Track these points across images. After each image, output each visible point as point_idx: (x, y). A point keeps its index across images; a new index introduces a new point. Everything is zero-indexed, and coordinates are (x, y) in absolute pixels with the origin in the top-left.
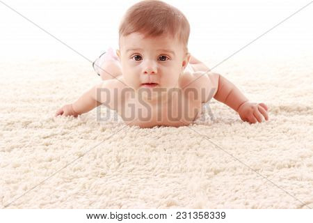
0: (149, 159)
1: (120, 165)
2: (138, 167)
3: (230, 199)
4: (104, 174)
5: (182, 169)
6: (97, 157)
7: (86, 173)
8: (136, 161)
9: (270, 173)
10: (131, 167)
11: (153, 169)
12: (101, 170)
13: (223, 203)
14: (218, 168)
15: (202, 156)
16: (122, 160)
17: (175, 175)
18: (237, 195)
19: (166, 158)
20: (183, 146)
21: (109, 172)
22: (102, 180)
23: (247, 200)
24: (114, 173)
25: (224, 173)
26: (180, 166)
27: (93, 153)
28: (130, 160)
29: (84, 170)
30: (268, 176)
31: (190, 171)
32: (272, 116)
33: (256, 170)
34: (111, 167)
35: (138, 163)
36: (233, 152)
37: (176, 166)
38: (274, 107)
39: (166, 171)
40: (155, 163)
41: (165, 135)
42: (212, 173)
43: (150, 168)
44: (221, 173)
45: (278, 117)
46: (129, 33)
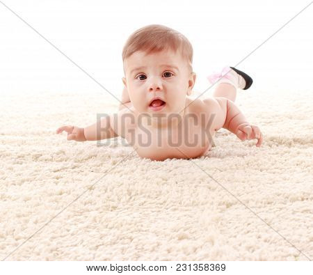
0: (160, 192)
1: (131, 198)
2: (150, 200)
3: (242, 232)
4: (114, 208)
5: (193, 202)
6: (108, 191)
7: (96, 206)
8: (147, 194)
9: (284, 206)
10: (143, 200)
11: (165, 202)
12: (112, 204)
13: (235, 237)
14: (231, 201)
15: (214, 190)
16: (133, 194)
17: (187, 208)
18: (249, 228)
19: (177, 191)
20: (195, 179)
21: (120, 206)
22: (113, 214)
23: (260, 233)
24: (126, 206)
25: (236, 206)
26: (192, 200)
27: (104, 186)
28: (141, 193)
29: (95, 204)
30: (281, 209)
31: (202, 204)
32: (286, 149)
33: (269, 203)
34: (122, 201)
35: (149, 196)
36: (246, 185)
37: (187, 199)
38: (288, 139)
39: (178, 205)
40: (166, 196)
41: (176, 168)
42: (225, 206)
43: (161, 201)
44: (233, 206)
45: (292, 149)
46: (130, 54)
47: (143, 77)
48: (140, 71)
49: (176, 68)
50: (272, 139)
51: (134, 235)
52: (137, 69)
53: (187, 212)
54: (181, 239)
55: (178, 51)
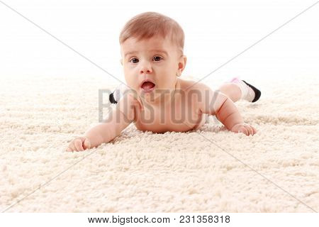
0: (166, 157)
1: (140, 162)
2: (157, 164)
3: (245, 189)
4: (127, 169)
5: (197, 166)
6: (119, 156)
7: (111, 168)
8: (155, 159)
9: (278, 170)
10: (152, 163)
11: (171, 165)
12: (124, 166)
13: (239, 192)
14: (231, 165)
15: (214, 156)
16: (141, 158)
17: (191, 170)
18: (251, 185)
19: (182, 157)
20: (195, 148)
21: (132, 167)
22: (126, 174)
23: (260, 190)
24: (137, 168)
25: (236, 169)
26: (196, 164)
27: (114, 152)
28: (149, 158)
29: (108, 166)
30: (276, 172)
31: (205, 167)
32: (273, 126)
33: (264, 168)
34: (132, 163)
35: (156, 161)
36: (241, 153)
37: (191, 163)
38: (274, 118)
39: (183, 167)
40: (172, 161)
41: (177, 140)
42: (225, 169)
43: (168, 165)
44: (233, 169)
45: (278, 126)
46: (125, 39)
47: (136, 61)
48: (132, 55)
49: (166, 53)
50: (259, 118)
51: (149, 189)
52: (130, 53)
53: (193, 174)
54: (191, 193)
55: (167, 37)
